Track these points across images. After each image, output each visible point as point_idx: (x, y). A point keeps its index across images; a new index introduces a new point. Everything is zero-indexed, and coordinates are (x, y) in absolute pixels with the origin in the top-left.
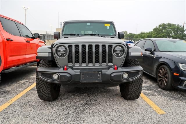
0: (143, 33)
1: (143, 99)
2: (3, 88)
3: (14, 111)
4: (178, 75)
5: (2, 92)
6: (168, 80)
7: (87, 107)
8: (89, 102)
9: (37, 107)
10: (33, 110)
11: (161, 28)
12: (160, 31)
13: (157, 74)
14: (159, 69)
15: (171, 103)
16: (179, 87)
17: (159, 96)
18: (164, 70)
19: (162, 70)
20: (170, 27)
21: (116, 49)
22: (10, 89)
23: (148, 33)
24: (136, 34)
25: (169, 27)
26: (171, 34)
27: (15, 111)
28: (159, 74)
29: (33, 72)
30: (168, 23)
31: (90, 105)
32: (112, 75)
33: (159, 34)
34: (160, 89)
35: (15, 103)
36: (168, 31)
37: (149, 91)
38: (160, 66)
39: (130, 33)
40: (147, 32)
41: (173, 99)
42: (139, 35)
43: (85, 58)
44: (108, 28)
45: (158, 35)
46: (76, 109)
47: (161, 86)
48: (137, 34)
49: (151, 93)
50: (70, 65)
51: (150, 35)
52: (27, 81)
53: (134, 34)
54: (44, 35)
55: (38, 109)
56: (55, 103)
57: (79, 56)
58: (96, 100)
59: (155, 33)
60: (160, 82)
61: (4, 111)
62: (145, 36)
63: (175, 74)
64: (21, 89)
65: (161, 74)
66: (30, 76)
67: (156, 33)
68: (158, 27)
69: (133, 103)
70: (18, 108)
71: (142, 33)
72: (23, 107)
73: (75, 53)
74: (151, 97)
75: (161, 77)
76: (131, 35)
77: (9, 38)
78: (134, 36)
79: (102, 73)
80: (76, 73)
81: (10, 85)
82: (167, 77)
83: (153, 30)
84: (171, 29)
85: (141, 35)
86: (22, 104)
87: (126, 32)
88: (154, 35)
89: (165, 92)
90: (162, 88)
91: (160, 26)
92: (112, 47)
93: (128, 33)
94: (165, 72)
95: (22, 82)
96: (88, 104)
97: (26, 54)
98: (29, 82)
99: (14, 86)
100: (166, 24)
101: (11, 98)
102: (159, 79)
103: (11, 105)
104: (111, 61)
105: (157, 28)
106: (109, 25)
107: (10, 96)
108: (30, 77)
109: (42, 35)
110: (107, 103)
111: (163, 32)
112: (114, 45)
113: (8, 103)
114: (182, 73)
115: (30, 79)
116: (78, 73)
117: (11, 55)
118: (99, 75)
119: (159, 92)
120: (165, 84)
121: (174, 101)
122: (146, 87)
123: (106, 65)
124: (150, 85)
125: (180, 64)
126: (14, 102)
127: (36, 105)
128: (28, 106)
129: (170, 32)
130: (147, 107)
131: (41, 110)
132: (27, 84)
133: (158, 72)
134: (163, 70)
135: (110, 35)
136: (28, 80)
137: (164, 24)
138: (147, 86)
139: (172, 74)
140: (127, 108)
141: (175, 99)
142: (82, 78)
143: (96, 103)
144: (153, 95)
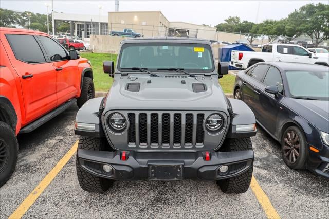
0: (269, 21)
1: (253, 189)
2: (23, 156)
3: (45, 213)
4: (317, 151)
5: (22, 168)
6: (300, 155)
7: (159, 207)
8: (164, 195)
9: (79, 204)
10: (74, 211)
11: (304, 12)
12: (302, 18)
13: (282, 138)
14: (287, 130)
15: (299, 203)
16: (318, 171)
17: (281, 185)
18: (295, 136)
19: (291, 133)
20: (323, 12)
21: (210, 119)
22: (35, 160)
23: (278, 23)
24: (255, 23)
25: (321, 11)
26: (322, 26)
27: (47, 214)
28: (286, 139)
29: (69, 115)
30: (319, 3)
31: (165, 202)
32: (202, 170)
33: (300, 24)
34: (284, 167)
35: (45, 194)
36: (318, 19)
37: (265, 171)
38: (288, 127)
39: (244, 22)
40: (277, 20)
41: (304, 192)
42: (261, 24)
43: (157, 132)
44: (200, 56)
45: (297, 28)
46: (142, 210)
47: (288, 160)
48: (259, 23)
49: (268, 176)
50: (132, 145)
51: (282, 26)
52: (61, 141)
53: (253, 24)
54: (86, 22)
55: (82, 209)
56: (109, 196)
57: (146, 132)
58: (174, 191)
59: (292, 23)
60: (286, 153)
61: (30, 212)
62: (272, 27)
63: (312, 148)
64: (52, 161)
65: (288, 139)
66: (66, 127)
67: (295, 22)
68: (299, 11)
69: (235, 200)
70: (49, 205)
71: (267, 22)
72: (58, 206)
73: (140, 126)
74: (267, 185)
75: (288, 145)
76: (247, 25)
77: (26, 74)
78: (252, 26)
79: (185, 166)
80: (141, 164)
81: (35, 150)
82: (298, 150)
83: (289, 16)
84: (324, 15)
85: (265, 26)
86: (56, 197)
87: (238, 19)
88: (289, 27)
89: (292, 174)
90: (288, 164)
91: (303, 8)
92: (203, 118)
93: (241, 21)
94: (295, 140)
95: (52, 142)
96: (161, 201)
97: (58, 90)
98: (65, 143)
99: (40, 153)
100: (315, 6)
101: (38, 182)
102: (285, 147)
103: (39, 199)
104: (200, 139)
105: (297, 13)
106: (202, 50)
107: (36, 178)
108: (66, 129)
109: (84, 22)
110: (193, 199)
111: (308, 21)
112: (207, 114)
113: (35, 193)
114: (324, 150)
115: (65, 134)
116: (145, 166)
117: (32, 101)
118: (180, 169)
119: (282, 173)
120: (295, 160)
121: (304, 197)
122: (260, 160)
123: (191, 147)
124: (269, 156)
125: (322, 133)
126: (43, 192)
127: (78, 200)
128: (65, 202)
129: (321, 22)
130: (257, 211)
131: (86, 212)
132: (62, 146)
133: (284, 135)
134: (293, 135)
135: (204, 70)
136: (62, 138)
137: (311, 5)
138: (263, 157)
139: (308, 147)
140: (223, 211)
141: (308, 191)
142: (150, 174)
143: (174, 198)
144: (270, 181)
